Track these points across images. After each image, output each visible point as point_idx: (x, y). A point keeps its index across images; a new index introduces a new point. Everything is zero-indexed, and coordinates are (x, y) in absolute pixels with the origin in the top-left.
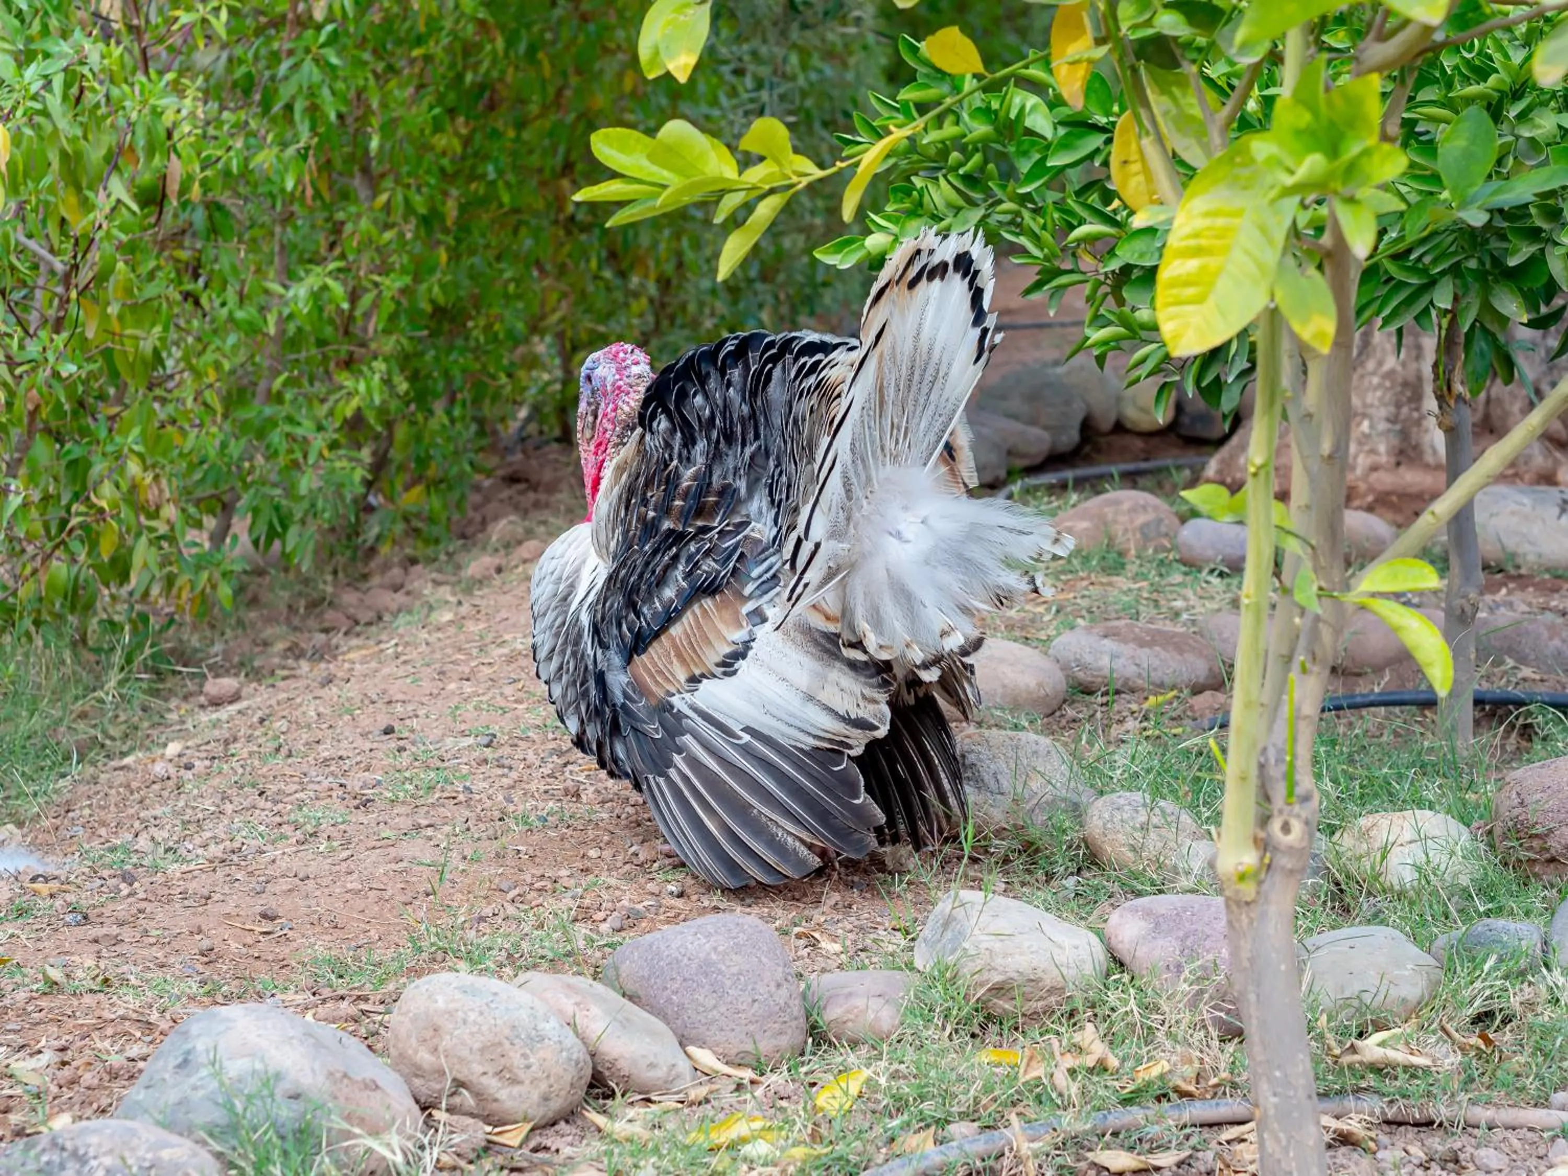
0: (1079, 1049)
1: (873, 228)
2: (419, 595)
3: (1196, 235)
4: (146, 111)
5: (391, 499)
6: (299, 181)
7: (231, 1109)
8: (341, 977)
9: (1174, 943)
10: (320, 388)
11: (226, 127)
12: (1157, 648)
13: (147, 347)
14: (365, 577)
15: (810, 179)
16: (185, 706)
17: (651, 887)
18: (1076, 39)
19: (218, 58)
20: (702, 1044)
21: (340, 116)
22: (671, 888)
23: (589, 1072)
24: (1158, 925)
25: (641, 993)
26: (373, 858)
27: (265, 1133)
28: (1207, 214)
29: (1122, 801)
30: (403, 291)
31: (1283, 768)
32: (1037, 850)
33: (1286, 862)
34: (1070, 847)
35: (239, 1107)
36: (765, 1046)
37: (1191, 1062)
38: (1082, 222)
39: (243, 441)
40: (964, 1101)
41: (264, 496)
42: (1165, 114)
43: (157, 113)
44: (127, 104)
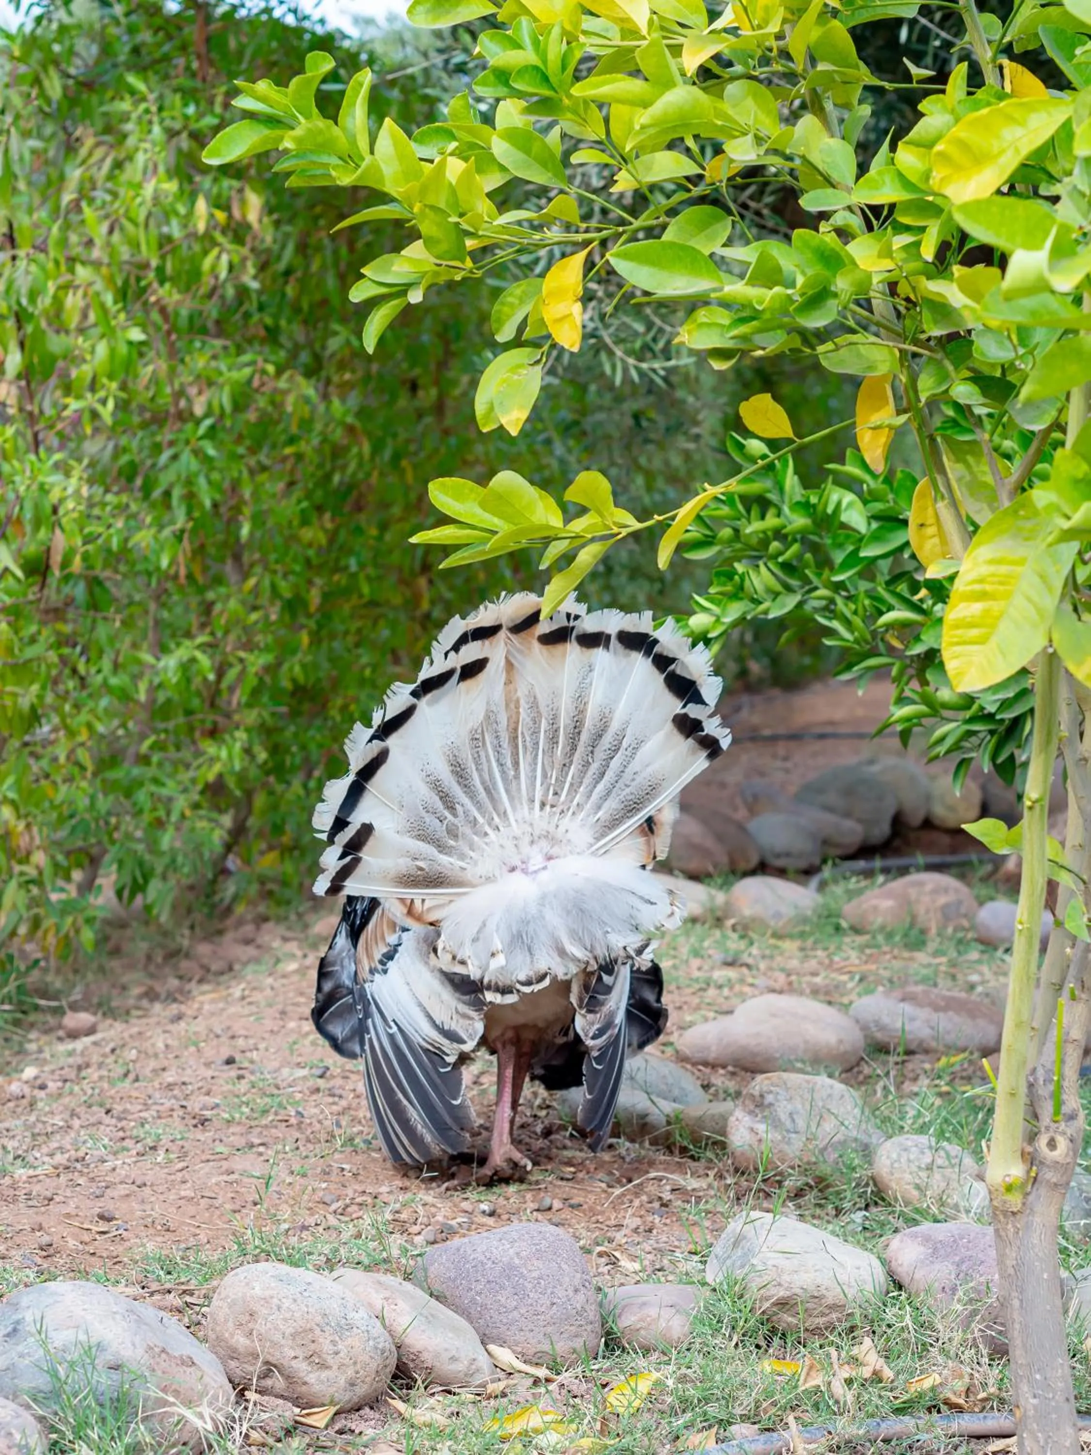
0: (855, 1361)
1: (697, 608)
2: (269, 949)
3: (981, 581)
4: (34, 487)
5: (247, 862)
6: (173, 562)
7: (55, 1375)
8: (169, 1273)
9: (951, 1267)
10: (186, 754)
11: (108, 508)
12: (951, 1013)
13: (25, 703)
14: (220, 932)
15: (630, 530)
16: (45, 1038)
17: (465, 1205)
18: (879, 409)
19: (105, 447)
20: (502, 1343)
21: (215, 505)
22: (484, 1207)
23: (393, 1362)
24: (936, 1250)
25: (447, 1294)
26: (207, 1170)
27: (85, 1398)
28: (991, 562)
29: (909, 1143)
30: (267, 669)
31: (1051, 1087)
32: (828, 1186)
33: (1050, 1176)
34: (858, 1185)
35: (62, 1374)
36: (562, 1347)
37: (961, 1377)
38: (890, 608)
39: (111, 798)
40: (745, 1402)
41: (129, 850)
42: (959, 480)
43: (44, 490)
44: (17, 479)
